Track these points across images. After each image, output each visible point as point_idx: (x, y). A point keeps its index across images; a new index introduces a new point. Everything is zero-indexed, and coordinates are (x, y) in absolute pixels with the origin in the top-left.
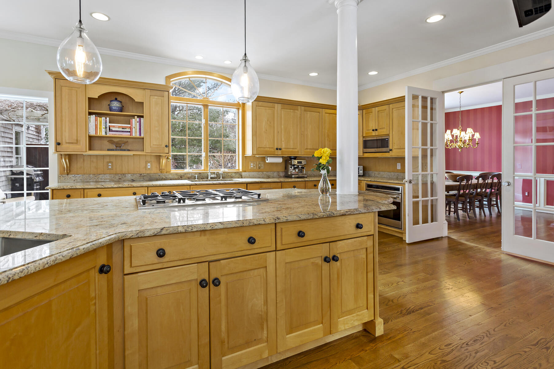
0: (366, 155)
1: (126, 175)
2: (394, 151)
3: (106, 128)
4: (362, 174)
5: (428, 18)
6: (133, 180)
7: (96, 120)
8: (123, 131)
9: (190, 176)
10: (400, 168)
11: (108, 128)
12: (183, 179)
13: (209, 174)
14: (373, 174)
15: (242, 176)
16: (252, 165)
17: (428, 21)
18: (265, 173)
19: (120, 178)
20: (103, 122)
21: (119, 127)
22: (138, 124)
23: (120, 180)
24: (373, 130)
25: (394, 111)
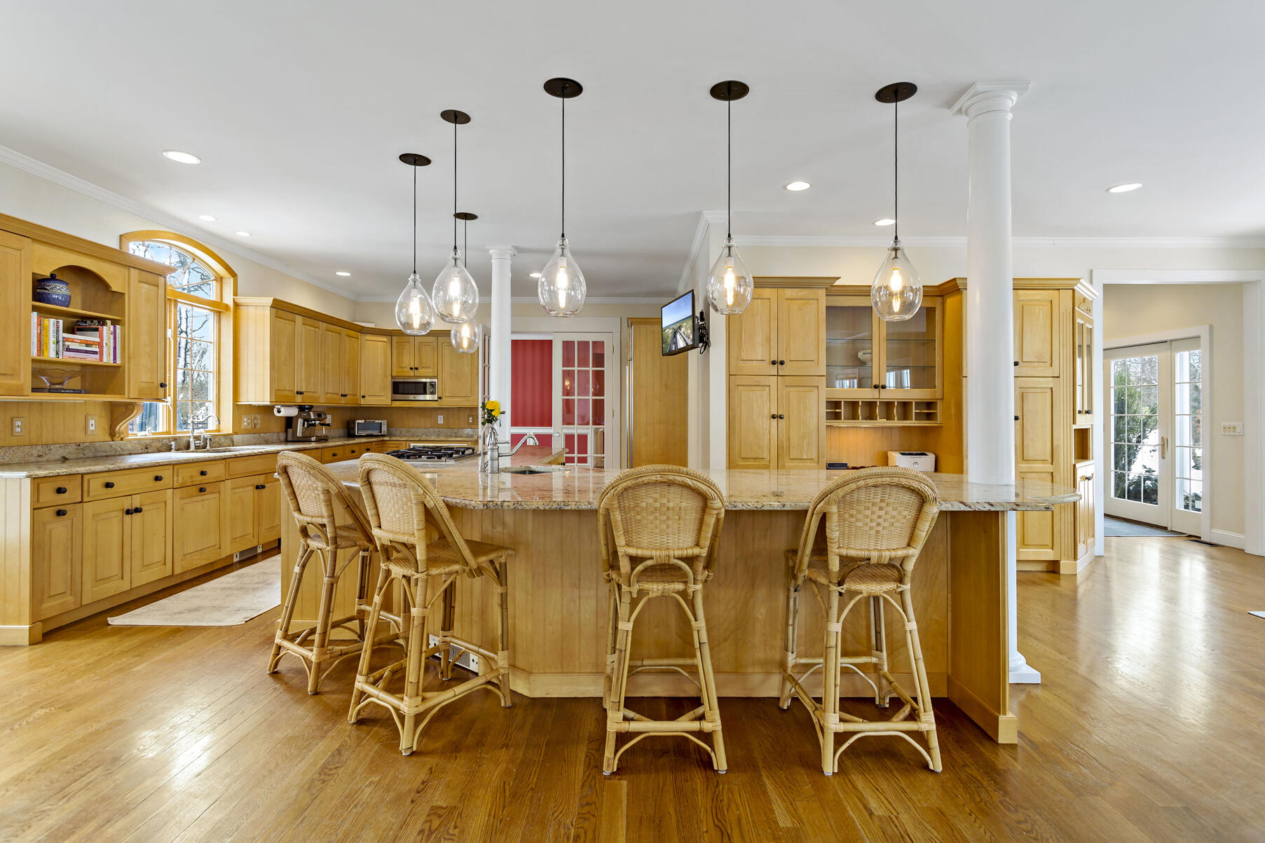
0: (396, 404)
1: (52, 447)
2: (444, 399)
3: (58, 342)
4: (386, 433)
6: (64, 458)
7: (40, 324)
8: (87, 352)
9: (158, 445)
10: (442, 422)
11: (61, 343)
12: (149, 451)
13: (191, 440)
14: (398, 432)
15: (233, 441)
16: (245, 422)
18: (262, 435)
19: (40, 453)
20: (52, 329)
21: (81, 342)
22: (112, 336)
23: (40, 459)
24: (411, 369)
25: (444, 346)
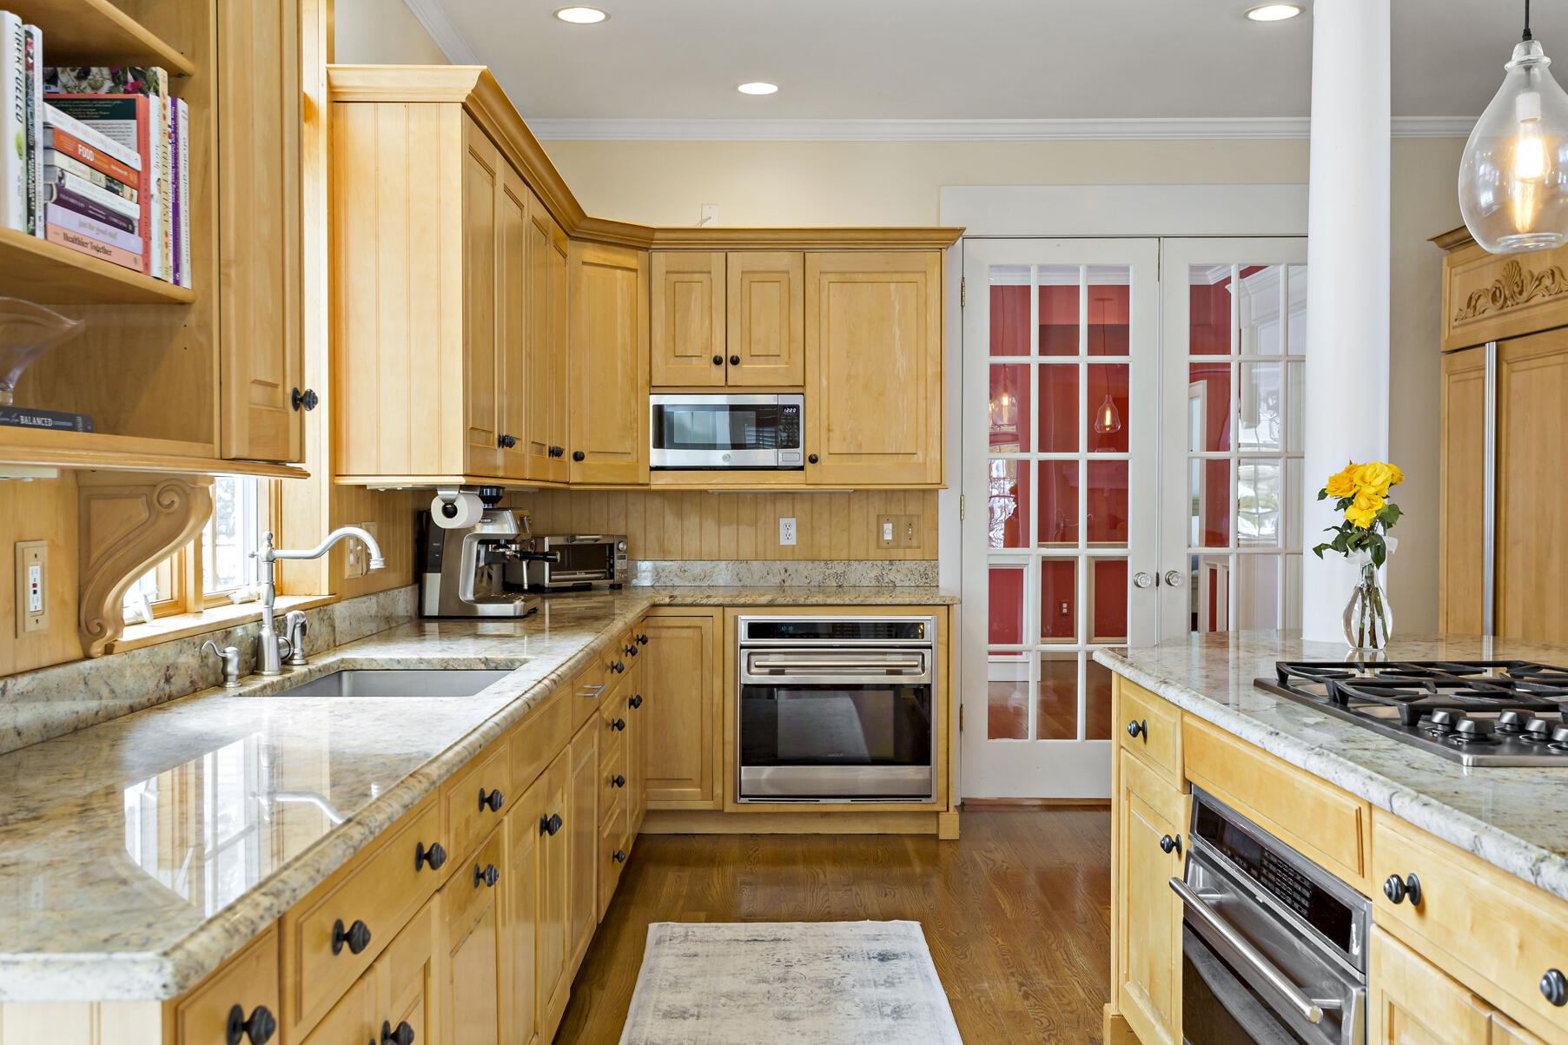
2: (827, 462)
3: (30, 147)
5: (1254, 10)
8: (110, 219)
10: (793, 541)
12: (174, 690)
13: (266, 631)
15: (333, 630)
17: (1252, 15)
18: (381, 597)
21: (96, 162)
22: (170, 151)
24: (718, 361)
25: (827, 283)
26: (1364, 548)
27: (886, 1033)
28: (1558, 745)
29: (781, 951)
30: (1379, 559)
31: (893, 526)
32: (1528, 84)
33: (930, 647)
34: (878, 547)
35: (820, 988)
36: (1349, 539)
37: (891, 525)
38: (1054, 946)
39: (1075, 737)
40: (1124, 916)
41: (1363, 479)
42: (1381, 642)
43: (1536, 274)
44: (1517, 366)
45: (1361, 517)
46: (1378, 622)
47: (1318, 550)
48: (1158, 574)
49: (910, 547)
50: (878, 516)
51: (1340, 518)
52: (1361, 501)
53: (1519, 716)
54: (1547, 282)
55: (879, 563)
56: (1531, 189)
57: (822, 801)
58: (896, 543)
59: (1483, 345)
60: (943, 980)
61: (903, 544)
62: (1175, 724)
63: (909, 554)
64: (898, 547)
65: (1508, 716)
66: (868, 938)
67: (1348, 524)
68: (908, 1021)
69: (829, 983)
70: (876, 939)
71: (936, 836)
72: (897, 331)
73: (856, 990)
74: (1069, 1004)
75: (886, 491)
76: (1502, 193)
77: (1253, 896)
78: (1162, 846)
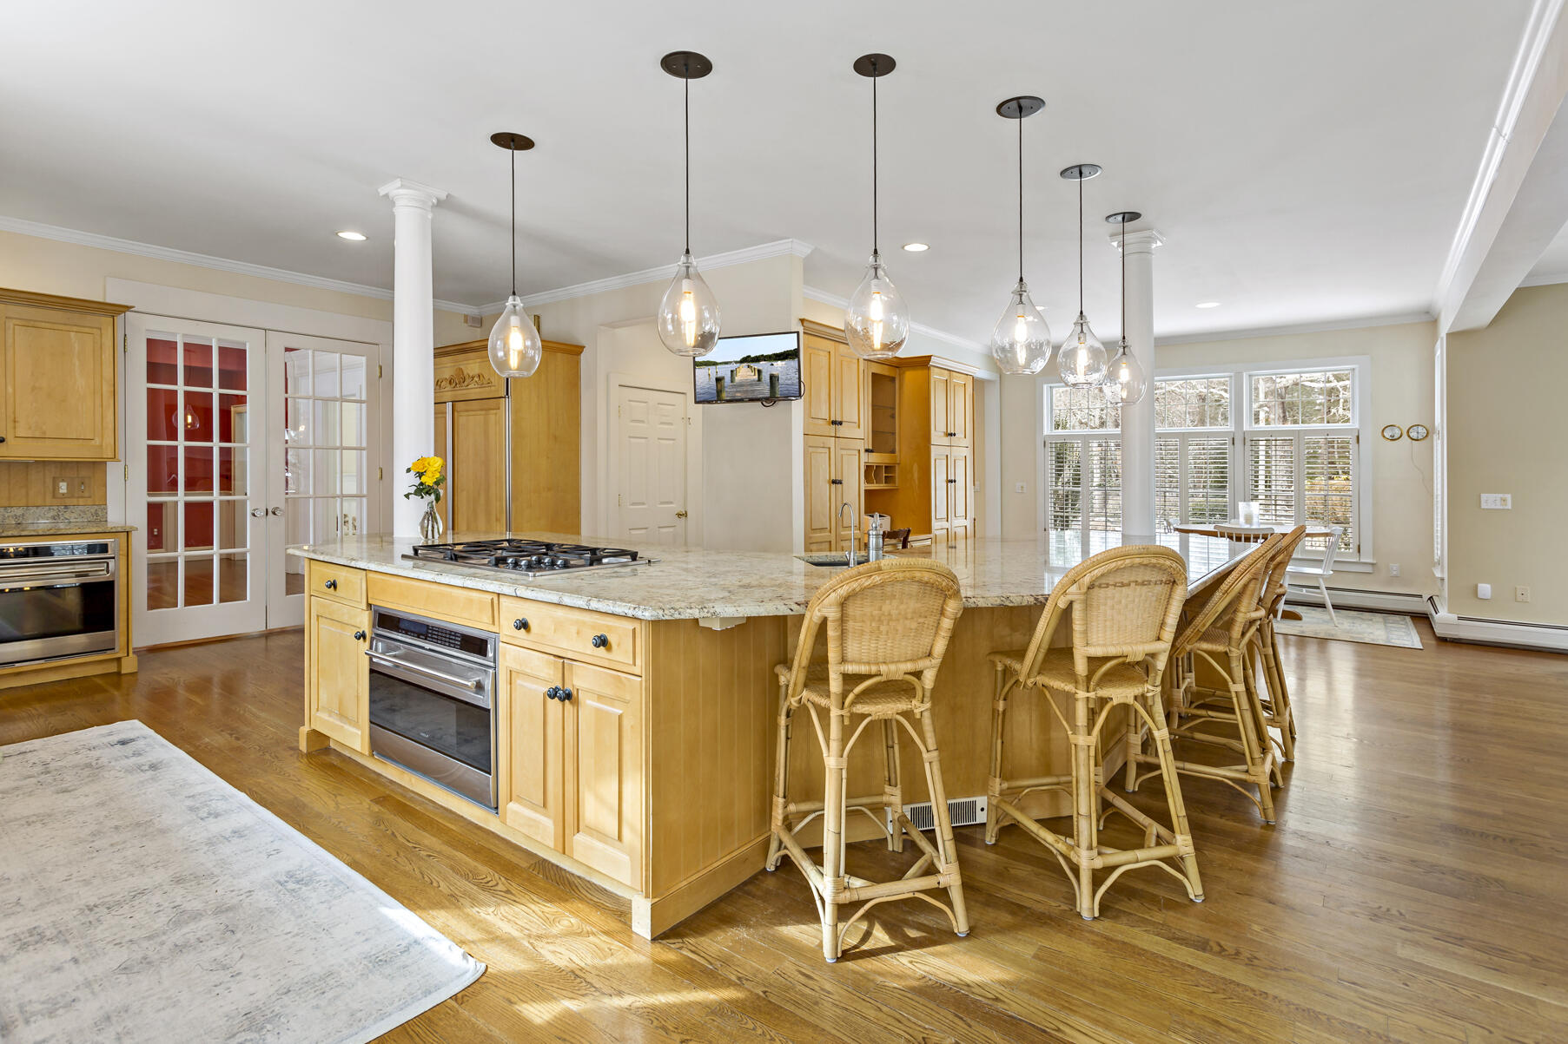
2: (12, 442)
5: (341, 231)
25: (12, 326)
26: (430, 495)
27: (152, 779)
28: (558, 566)
29: (32, 758)
30: (438, 499)
31: (68, 485)
32: (514, 312)
33: (114, 558)
34: (54, 497)
35: (82, 769)
36: (422, 490)
37: (65, 484)
38: (242, 712)
39: (212, 602)
40: (314, 680)
41: (429, 464)
42: (436, 536)
43: (471, 375)
44: (462, 414)
45: (429, 480)
46: (436, 527)
47: (407, 496)
48: (267, 510)
49: (82, 497)
50: (54, 478)
51: (417, 482)
52: (429, 474)
53: (539, 558)
54: (476, 379)
55: (55, 508)
56: (516, 353)
57: (17, 665)
58: (70, 494)
59: (445, 403)
60: (175, 744)
61: (76, 495)
62: (361, 580)
63: (81, 501)
64: (72, 497)
65: (534, 558)
66: (103, 736)
67: (422, 484)
68: (165, 769)
69: (89, 766)
70: (110, 734)
71: (119, 674)
72: (77, 363)
73: (112, 764)
74: (267, 736)
75: (61, 462)
76: (507, 354)
77: (423, 648)
78: (356, 637)
